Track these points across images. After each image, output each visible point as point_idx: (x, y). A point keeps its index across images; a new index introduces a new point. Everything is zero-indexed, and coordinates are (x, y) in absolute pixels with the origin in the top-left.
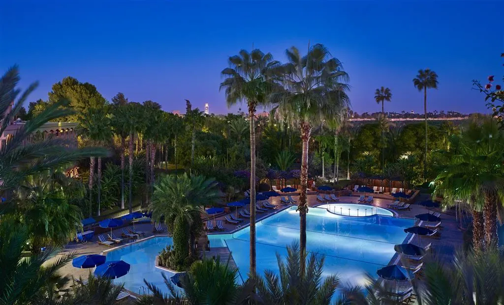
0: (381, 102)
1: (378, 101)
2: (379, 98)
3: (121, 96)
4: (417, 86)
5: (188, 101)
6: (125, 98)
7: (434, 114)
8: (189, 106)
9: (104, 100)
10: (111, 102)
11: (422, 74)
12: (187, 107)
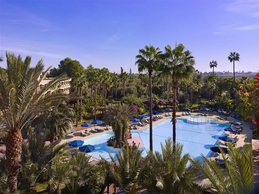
0: (212, 68)
1: (211, 67)
2: (212, 66)
3: (91, 66)
4: (230, 60)
5: (121, 68)
6: (93, 67)
7: (239, 72)
8: (122, 70)
9: (83, 68)
10: (86, 69)
11: (232, 54)
12: (121, 70)
